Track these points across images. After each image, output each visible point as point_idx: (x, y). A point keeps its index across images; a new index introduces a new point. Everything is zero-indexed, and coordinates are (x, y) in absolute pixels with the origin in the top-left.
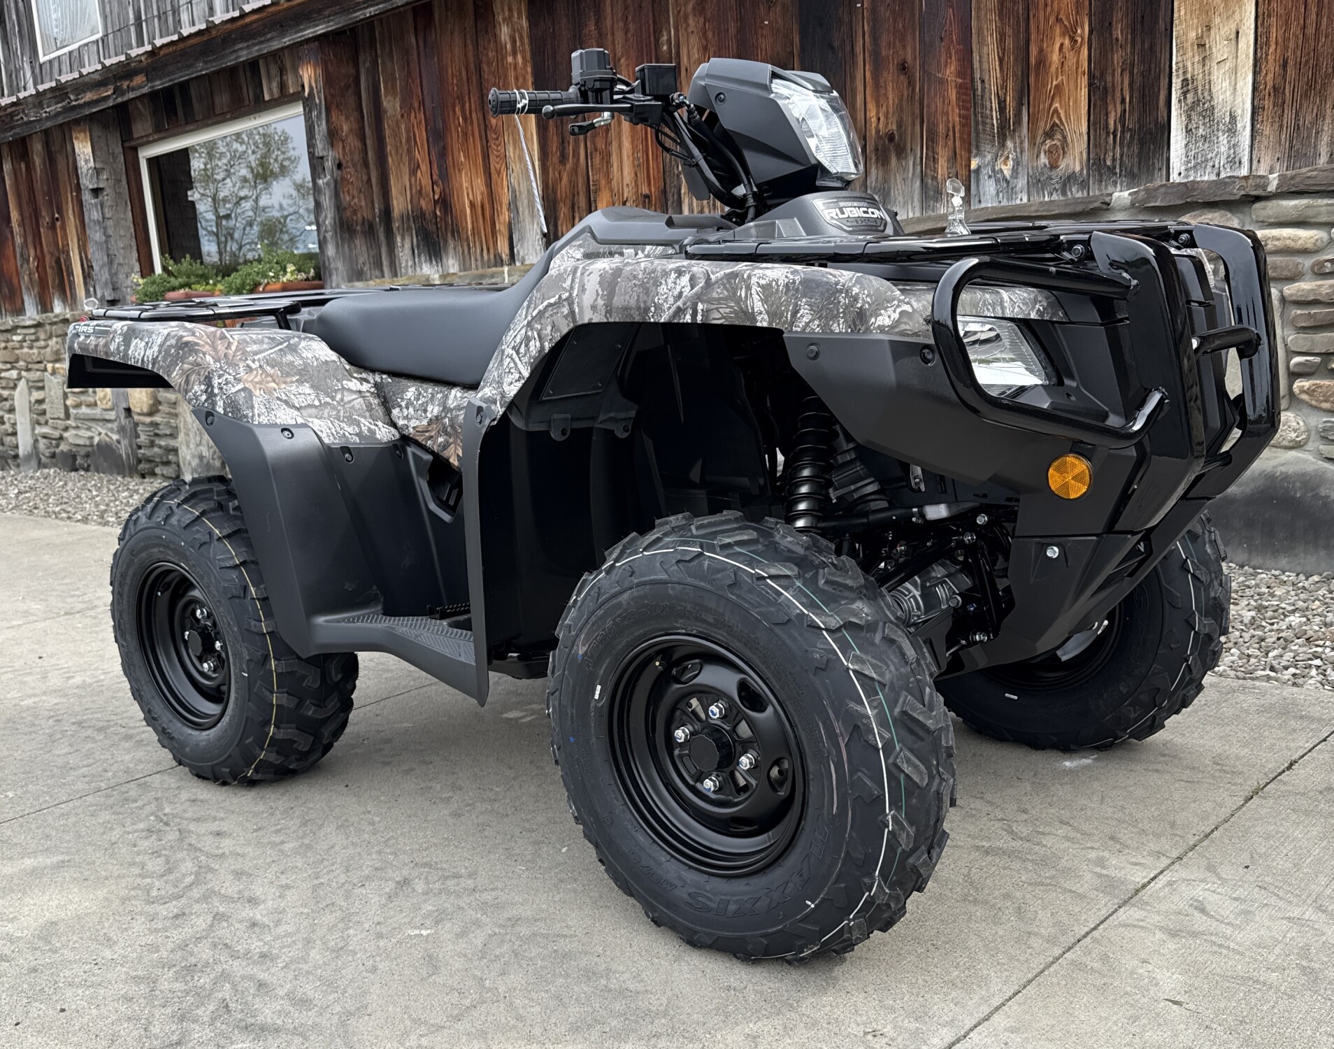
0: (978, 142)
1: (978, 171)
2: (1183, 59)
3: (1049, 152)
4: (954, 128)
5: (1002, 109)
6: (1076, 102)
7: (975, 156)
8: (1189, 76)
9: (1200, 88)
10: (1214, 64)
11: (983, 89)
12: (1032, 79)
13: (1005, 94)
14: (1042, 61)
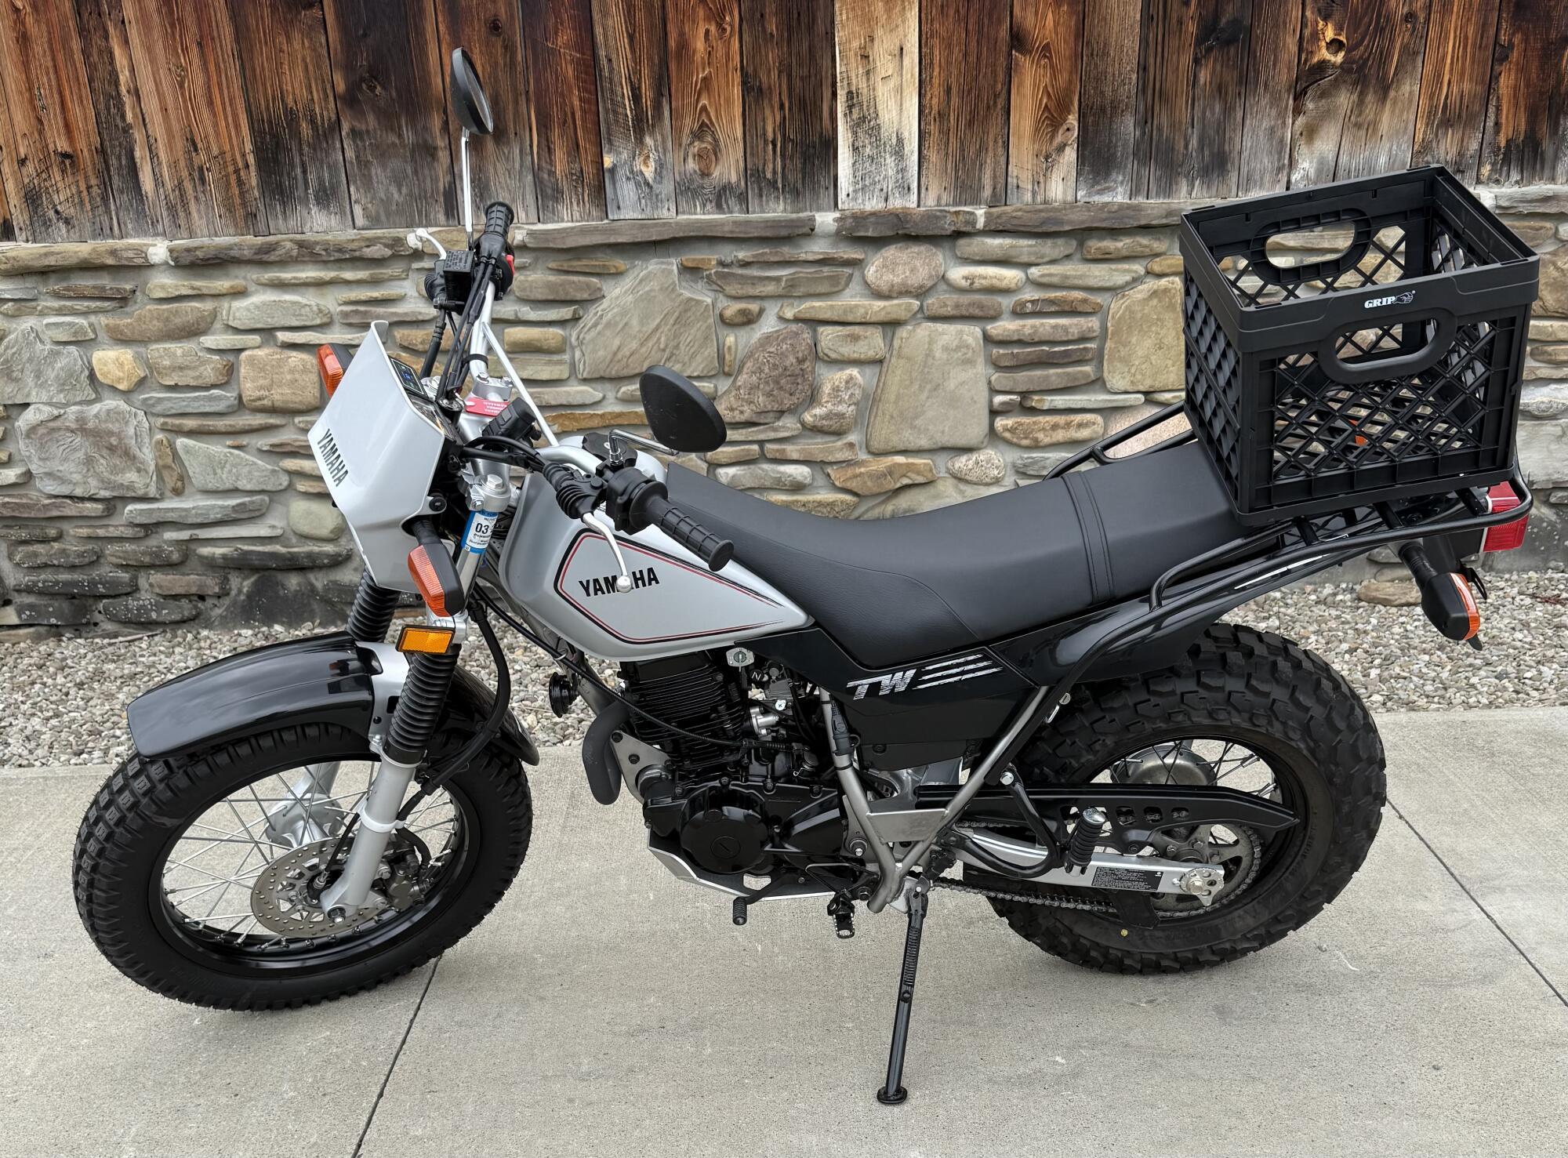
0: (609, 134)
1: (613, 171)
2: (846, 68)
3: (699, 156)
4: (573, 114)
5: (636, 97)
6: (728, 101)
7: (609, 152)
8: (854, 89)
9: (865, 104)
10: (879, 82)
11: (611, 70)
12: (673, 66)
13: (640, 80)
14: (684, 45)
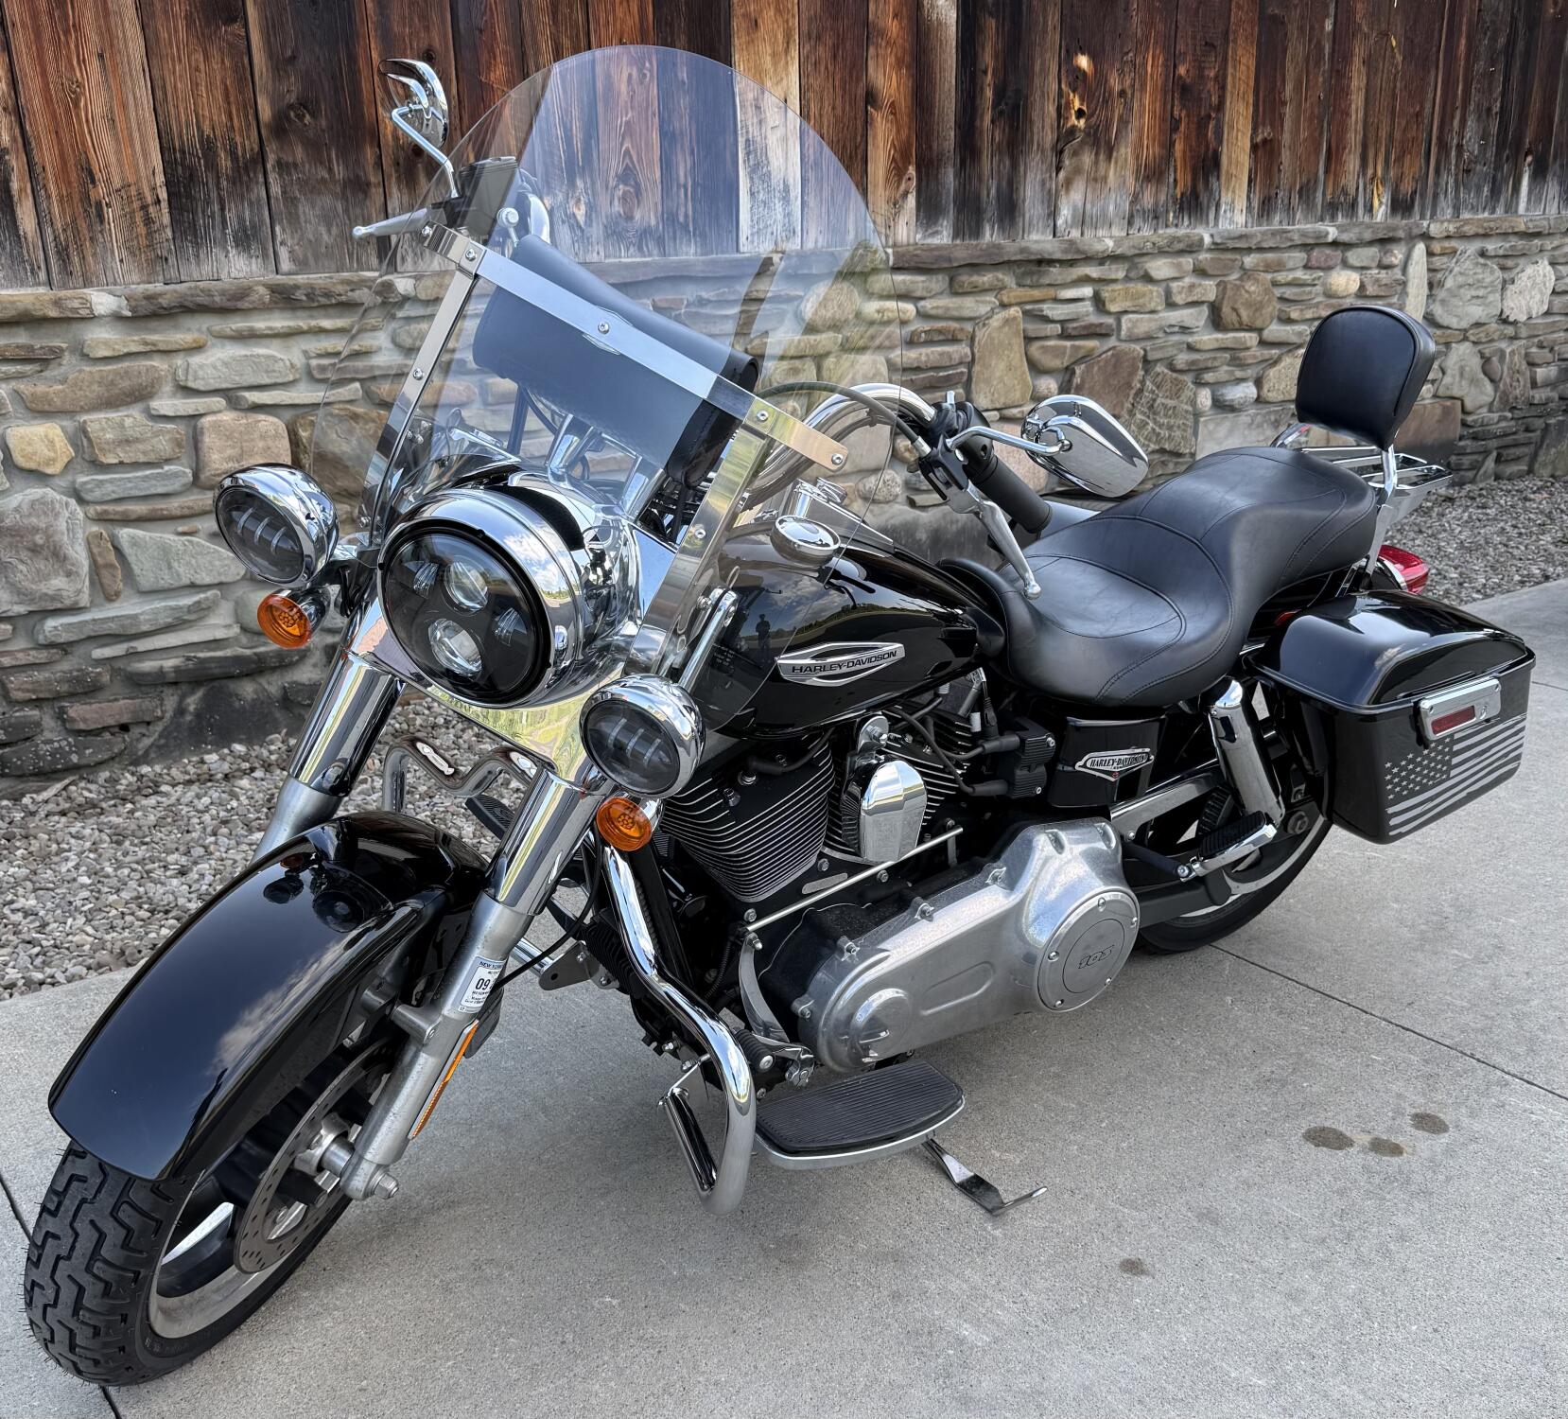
0: (547, 176)
2: (745, 118)
3: (624, 199)
5: (569, 140)
6: (647, 143)
8: (750, 137)
9: (759, 151)
10: (769, 131)
11: (547, 110)
12: (601, 111)
14: (610, 89)
